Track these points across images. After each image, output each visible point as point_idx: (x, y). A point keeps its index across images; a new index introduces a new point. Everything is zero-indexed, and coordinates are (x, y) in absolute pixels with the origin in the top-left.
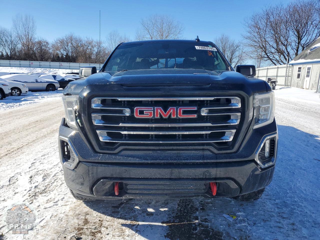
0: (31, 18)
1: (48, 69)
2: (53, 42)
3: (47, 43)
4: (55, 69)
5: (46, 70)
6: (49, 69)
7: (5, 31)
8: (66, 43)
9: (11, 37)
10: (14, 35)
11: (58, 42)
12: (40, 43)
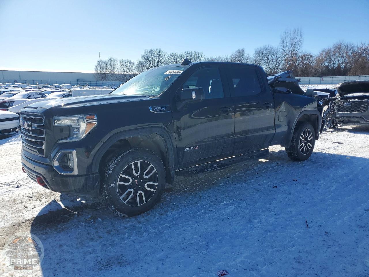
0: (299, 31)
1: (306, 85)
2: (317, 54)
3: (311, 56)
4: (313, 85)
5: (303, 86)
6: (308, 85)
7: (273, 48)
8: (333, 53)
9: (277, 54)
10: (280, 51)
11: (324, 53)
12: (303, 57)
